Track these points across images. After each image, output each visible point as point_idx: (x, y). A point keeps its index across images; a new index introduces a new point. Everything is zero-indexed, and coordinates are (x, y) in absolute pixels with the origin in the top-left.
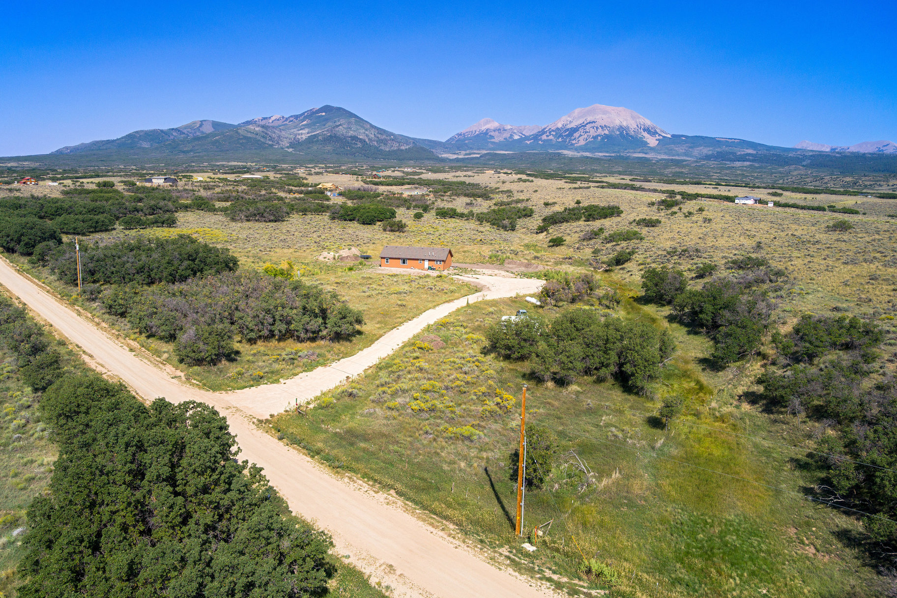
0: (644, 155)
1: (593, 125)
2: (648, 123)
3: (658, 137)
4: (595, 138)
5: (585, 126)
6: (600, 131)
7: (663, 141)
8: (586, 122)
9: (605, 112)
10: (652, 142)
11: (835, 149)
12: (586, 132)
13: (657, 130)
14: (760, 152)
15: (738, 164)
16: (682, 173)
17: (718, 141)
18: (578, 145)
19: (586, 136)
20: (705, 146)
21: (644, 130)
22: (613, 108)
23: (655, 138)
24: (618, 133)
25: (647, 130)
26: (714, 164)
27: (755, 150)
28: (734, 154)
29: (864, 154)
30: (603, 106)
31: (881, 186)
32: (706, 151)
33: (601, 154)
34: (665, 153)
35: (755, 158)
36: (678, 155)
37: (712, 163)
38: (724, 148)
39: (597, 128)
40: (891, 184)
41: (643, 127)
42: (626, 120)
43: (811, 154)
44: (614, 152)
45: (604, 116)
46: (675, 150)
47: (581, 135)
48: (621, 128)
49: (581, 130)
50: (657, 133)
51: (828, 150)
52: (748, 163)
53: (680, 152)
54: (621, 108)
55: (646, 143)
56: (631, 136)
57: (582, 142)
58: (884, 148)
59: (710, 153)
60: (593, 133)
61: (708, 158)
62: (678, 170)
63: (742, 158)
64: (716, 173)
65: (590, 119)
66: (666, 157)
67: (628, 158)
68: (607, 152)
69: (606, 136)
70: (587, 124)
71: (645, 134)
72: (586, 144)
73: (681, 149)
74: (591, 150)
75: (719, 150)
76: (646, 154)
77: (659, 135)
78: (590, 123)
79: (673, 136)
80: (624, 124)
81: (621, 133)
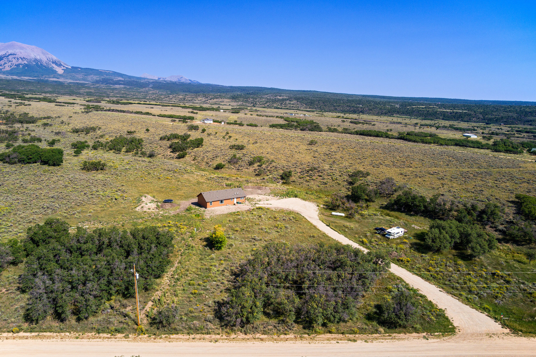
0: (57, 80)
1: (14, 56)
2: (55, 58)
3: (63, 68)
4: (18, 65)
5: (8, 56)
6: (20, 61)
7: (66, 70)
8: (8, 54)
9: (22, 48)
10: (60, 71)
11: (160, 79)
12: (9, 61)
13: (62, 64)
14: (126, 79)
15: (117, 86)
16: (91, 92)
17: (101, 72)
18: (5, 70)
19: (10, 64)
20: (95, 75)
21: (53, 63)
22: (28, 46)
23: (61, 69)
24: (34, 63)
25: (55, 62)
26: (104, 86)
27: (123, 78)
28: (112, 80)
29: (176, 82)
30: (19, 44)
31: (195, 100)
32: (96, 78)
33: (26, 78)
34: (70, 79)
35: (125, 83)
36: (79, 80)
37: (103, 86)
38: (105, 76)
39: (18, 59)
40: (199, 99)
41: (51, 60)
42: (39, 55)
43: (152, 81)
44: (35, 77)
45: (22, 51)
46: (76, 77)
47: (5, 63)
48: (36, 60)
49: (5, 59)
50: (62, 65)
51: (157, 79)
52: (122, 86)
53: (79, 78)
54: (33, 46)
55: (55, 72)
56: (44, 66)
57: (7, 68)
58: (181, 79)
59: (98, 79)
60: (15, 62)
61: (97, 82)
62: (87, 90)
63: (118, 83)
64: (111, 92)
65: (10, 52)
66: (72, 81)
67: (47, 81)
68: (30, 76)
69: (25, 65)
70: (9, 55)
71: (54, 65)
72: (11, 70)
73: (80, 76)
74: (17, 74)
75: (103, 77)
76: (58, 78)
77: (64, 66)
78: (11, 54)
79: (72, 67)
80: (38, 57)
81: (37, 64)
